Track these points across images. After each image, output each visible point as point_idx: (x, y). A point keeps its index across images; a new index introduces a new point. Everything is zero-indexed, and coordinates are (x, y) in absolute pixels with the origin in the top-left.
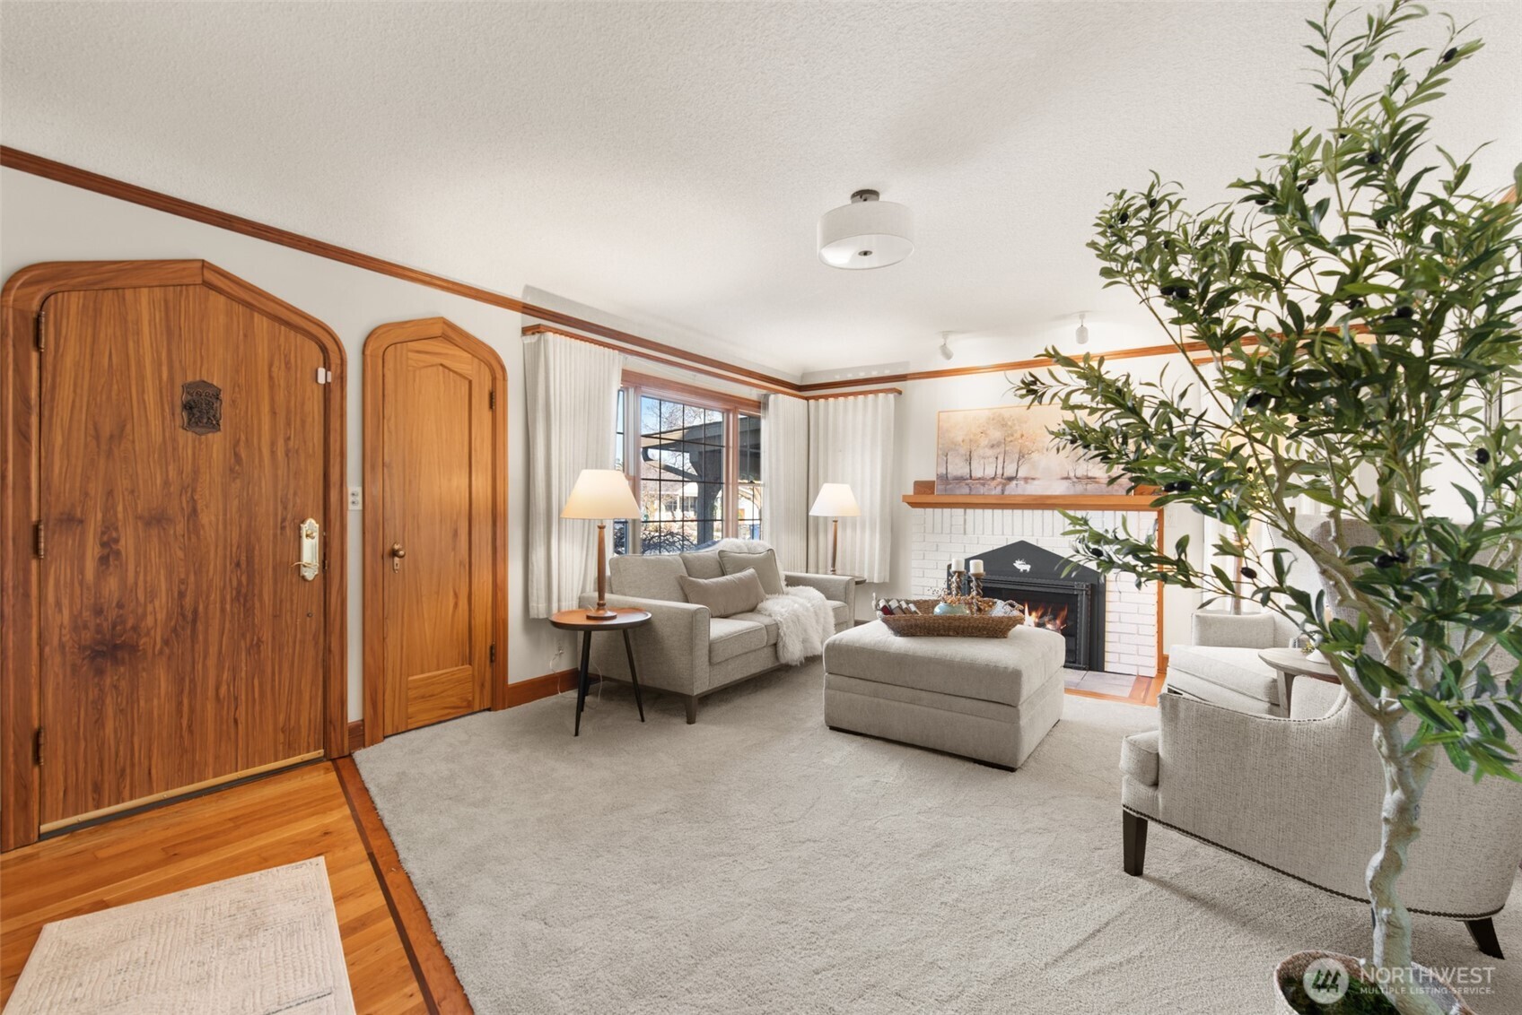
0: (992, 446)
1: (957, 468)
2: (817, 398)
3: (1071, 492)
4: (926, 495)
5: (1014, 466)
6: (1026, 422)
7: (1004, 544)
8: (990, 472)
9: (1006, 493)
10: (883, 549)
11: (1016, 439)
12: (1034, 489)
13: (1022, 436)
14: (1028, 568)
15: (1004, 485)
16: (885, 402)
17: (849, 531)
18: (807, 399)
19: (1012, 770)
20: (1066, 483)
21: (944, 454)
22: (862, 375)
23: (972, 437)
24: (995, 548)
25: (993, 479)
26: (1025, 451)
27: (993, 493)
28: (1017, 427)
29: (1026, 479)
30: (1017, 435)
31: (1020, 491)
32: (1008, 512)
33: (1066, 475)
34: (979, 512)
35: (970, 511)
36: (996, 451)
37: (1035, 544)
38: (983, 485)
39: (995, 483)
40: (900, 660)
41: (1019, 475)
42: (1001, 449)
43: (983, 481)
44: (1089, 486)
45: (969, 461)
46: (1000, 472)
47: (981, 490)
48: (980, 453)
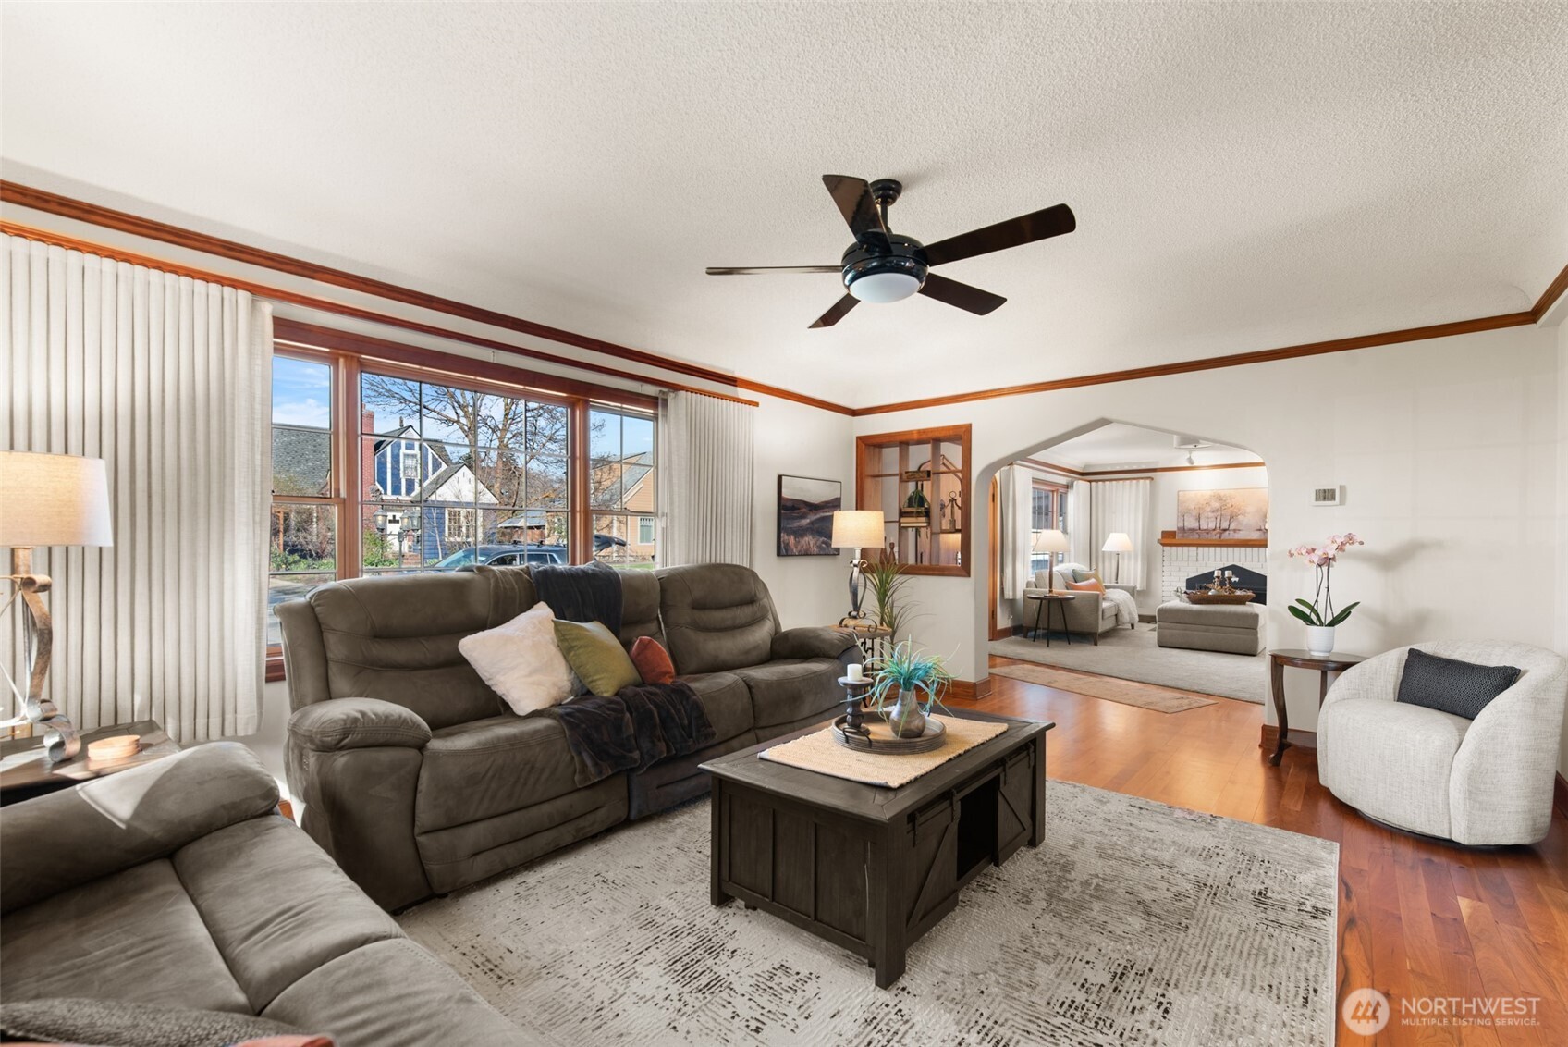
0: (1213, 511)
1: (1191, 523)
2: (1097, 481)
4: (1169, 538)
5: (1228, 523)
6: (1234, 499)
7: (1222, 566)
8: (1212, 526)
9: (1221, 538)
10: (1142, 572)
11: (1229, 508)
12: (1239, 536)
13: (1233, 506)
14: (1238, 580)
15: (1221, 533)
16: (1144, 485)
17: (1126, 561)
18: (1090, 481)
19: (1254, 655)
20: (1259, 533)
21: (1182, 516)
22: (1126, 468)
23: (1200, 506)
24: (1215, 568)
25: (1214, 530)
26: (1234, 514)
27: (1214, 538)
28: (1229, 501)
29: (1235, 530)
30: (1230, 505)
31: (1231, 537)
32: (1224, 549)
33: (1259, 528)
34: (1206, 549)
35: (1200, 549)
36: (1215, 514)
37: (1241, 566)
38: (1208, 533)
39: (1214, 532)
40: (1199, 613)
41: (1231, 528)
42: (1219, 513)
43: (1207, 531)
45: (1199, 519)
46: (1218, 526)
47: (1207, 536)
48: (1206, 515)
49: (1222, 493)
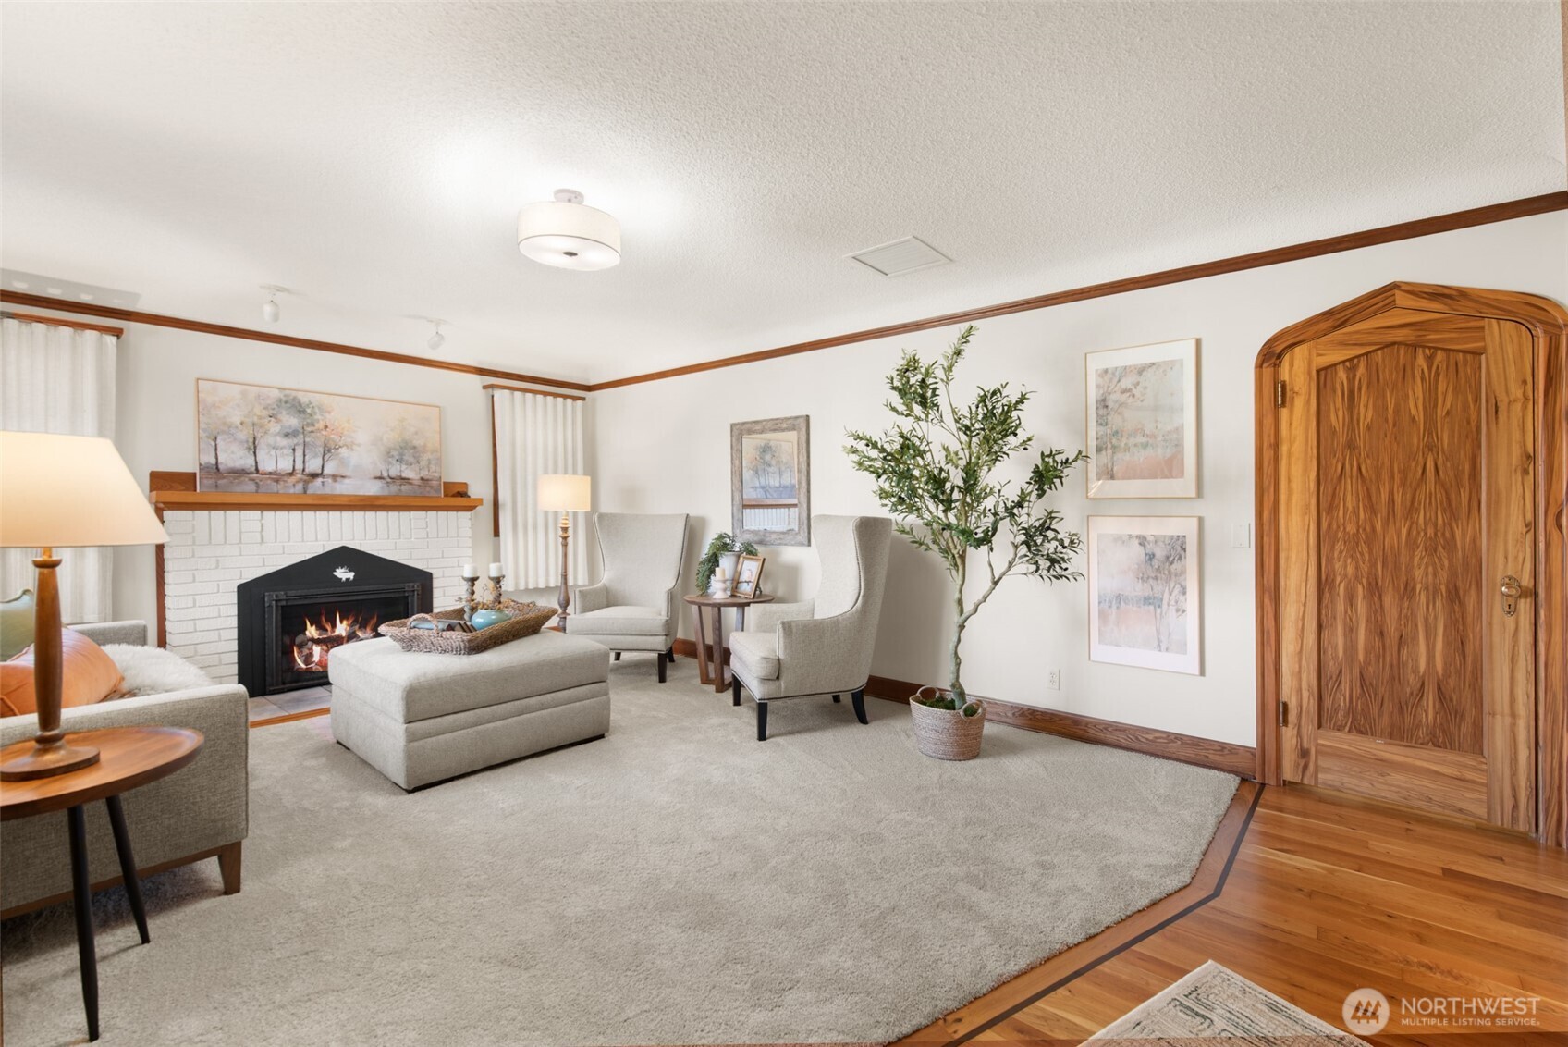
0: (287, 435)
1: (233, 456)
3: (386, 492)
5: (319, 461)
6: (329, 412)
7: (321, 552)
8: (285, 465)
9: (310, 491)
11: (319, 430)
12: (345, 488)
13: (326, 427)
14: (351, 575)
15: (306, 483)
20: (379, 484)
21: (213, 438)
23: (256, 419)
24: (308, 557)
25: (291, 474)
26: (331, 445)
27: (292, 491)
28: (318, 417)
29: (334, 477)
30: (320, 425)
31: (328, 490)
32: (322, 515)
33: (379, 475)
34: (282, 515)
35: (269, 515)
36: (292, 441)
37: (358, 548)
38: (277, 481)
39: (292, 480)
41: (326, 472)
42: (300, 439)
43: (277, 477)
44: (404, 488)
45: (254, 449)
46: (299, 466)
47: (275, 487)
48: (271, 440)
49: (304, 399)
